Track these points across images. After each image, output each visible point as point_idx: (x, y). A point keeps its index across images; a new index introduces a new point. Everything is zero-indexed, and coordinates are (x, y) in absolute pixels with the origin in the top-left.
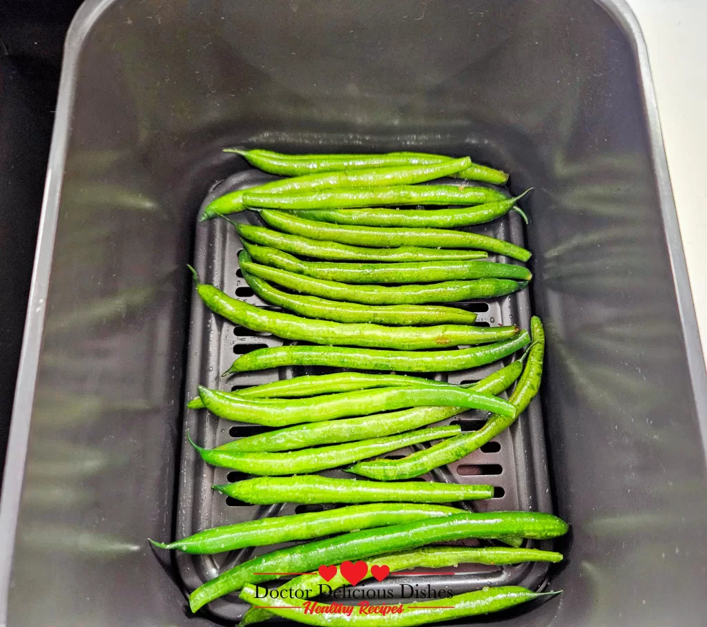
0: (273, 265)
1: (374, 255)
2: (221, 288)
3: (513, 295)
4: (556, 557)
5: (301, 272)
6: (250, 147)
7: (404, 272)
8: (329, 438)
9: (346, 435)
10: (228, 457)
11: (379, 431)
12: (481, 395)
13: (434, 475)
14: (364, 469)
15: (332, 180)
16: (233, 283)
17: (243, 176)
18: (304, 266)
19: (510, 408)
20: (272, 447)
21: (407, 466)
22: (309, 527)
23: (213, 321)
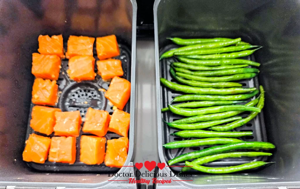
0: (183, 73)
1: (214, 68)
2: (167, 79)
3: (254, 78)
4: (270, 154)
5: (192, 75)
6: (173, 37)
7: (223, 72)
8: (204, 120)
9: (209, 119)
10: (176, 125)
11: (218, 118)
12: (248, 107)
13: (235, 129)
14: (214, 128)
15: (199, 47)
16: (170, 78)
17: (170, 46)
18: (193, 73)
19: (259, 109)
20: (188, 122)
21: (226, 127)
22: (199, 143)
23: (165, 89)
